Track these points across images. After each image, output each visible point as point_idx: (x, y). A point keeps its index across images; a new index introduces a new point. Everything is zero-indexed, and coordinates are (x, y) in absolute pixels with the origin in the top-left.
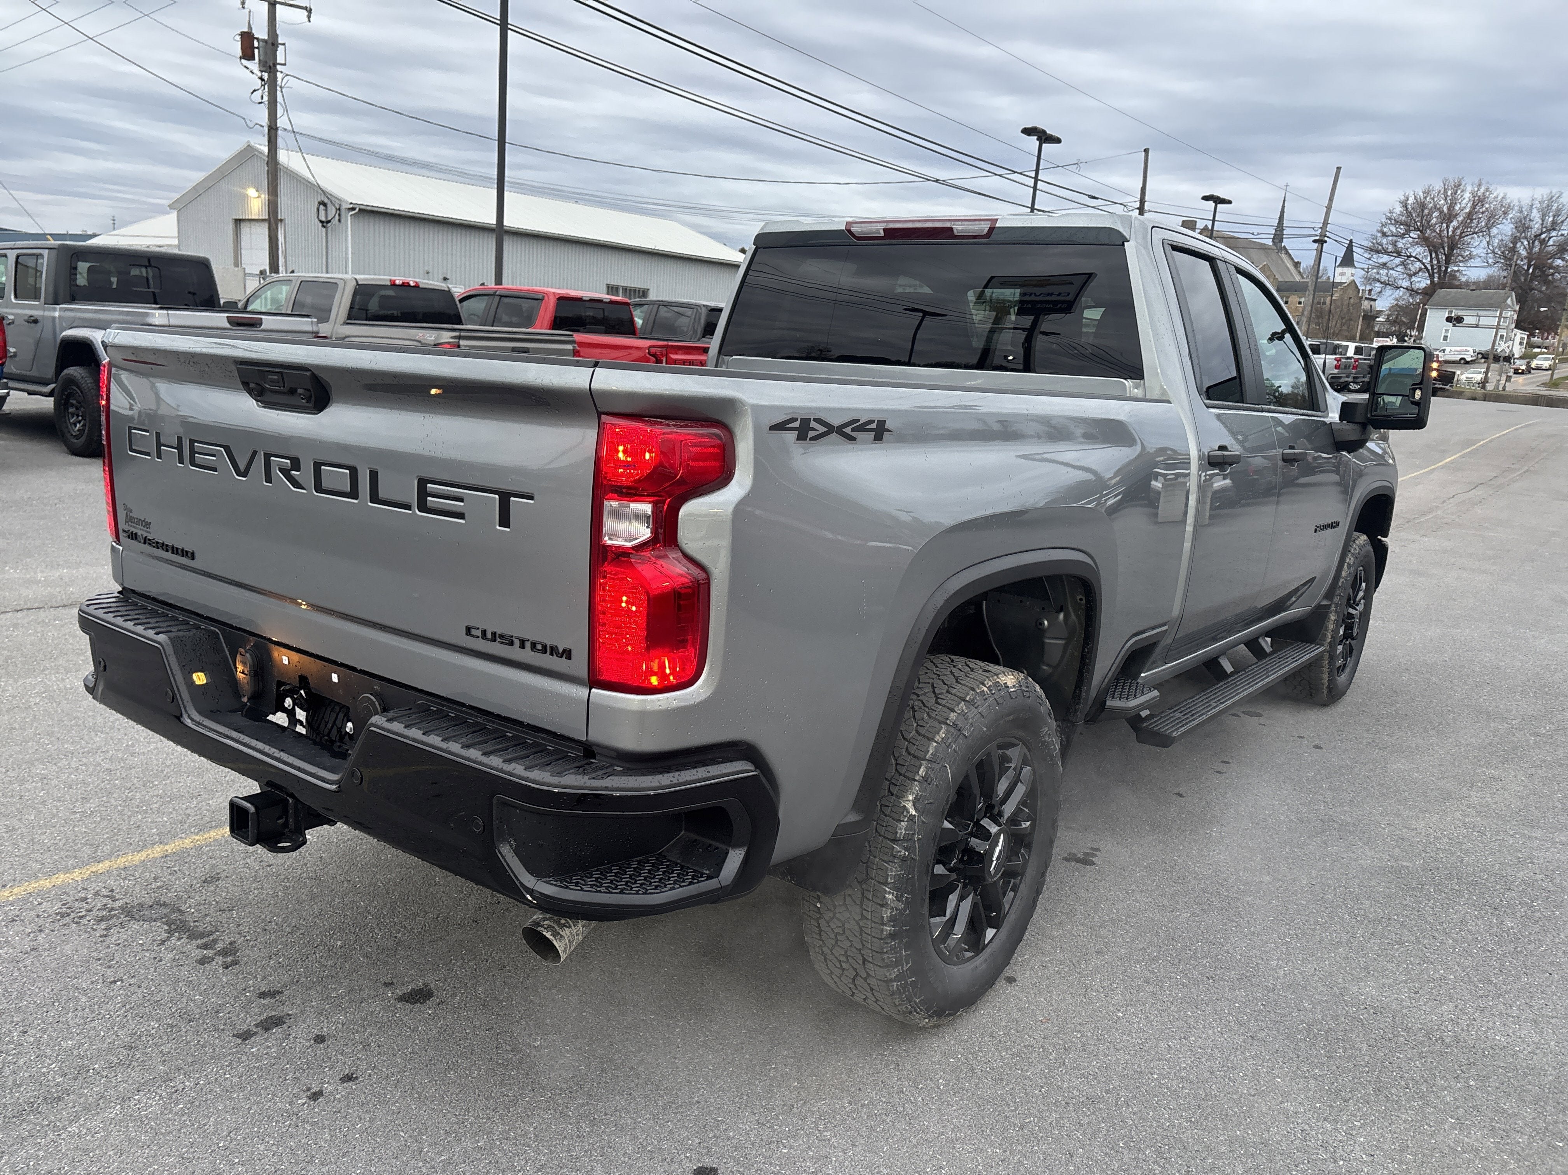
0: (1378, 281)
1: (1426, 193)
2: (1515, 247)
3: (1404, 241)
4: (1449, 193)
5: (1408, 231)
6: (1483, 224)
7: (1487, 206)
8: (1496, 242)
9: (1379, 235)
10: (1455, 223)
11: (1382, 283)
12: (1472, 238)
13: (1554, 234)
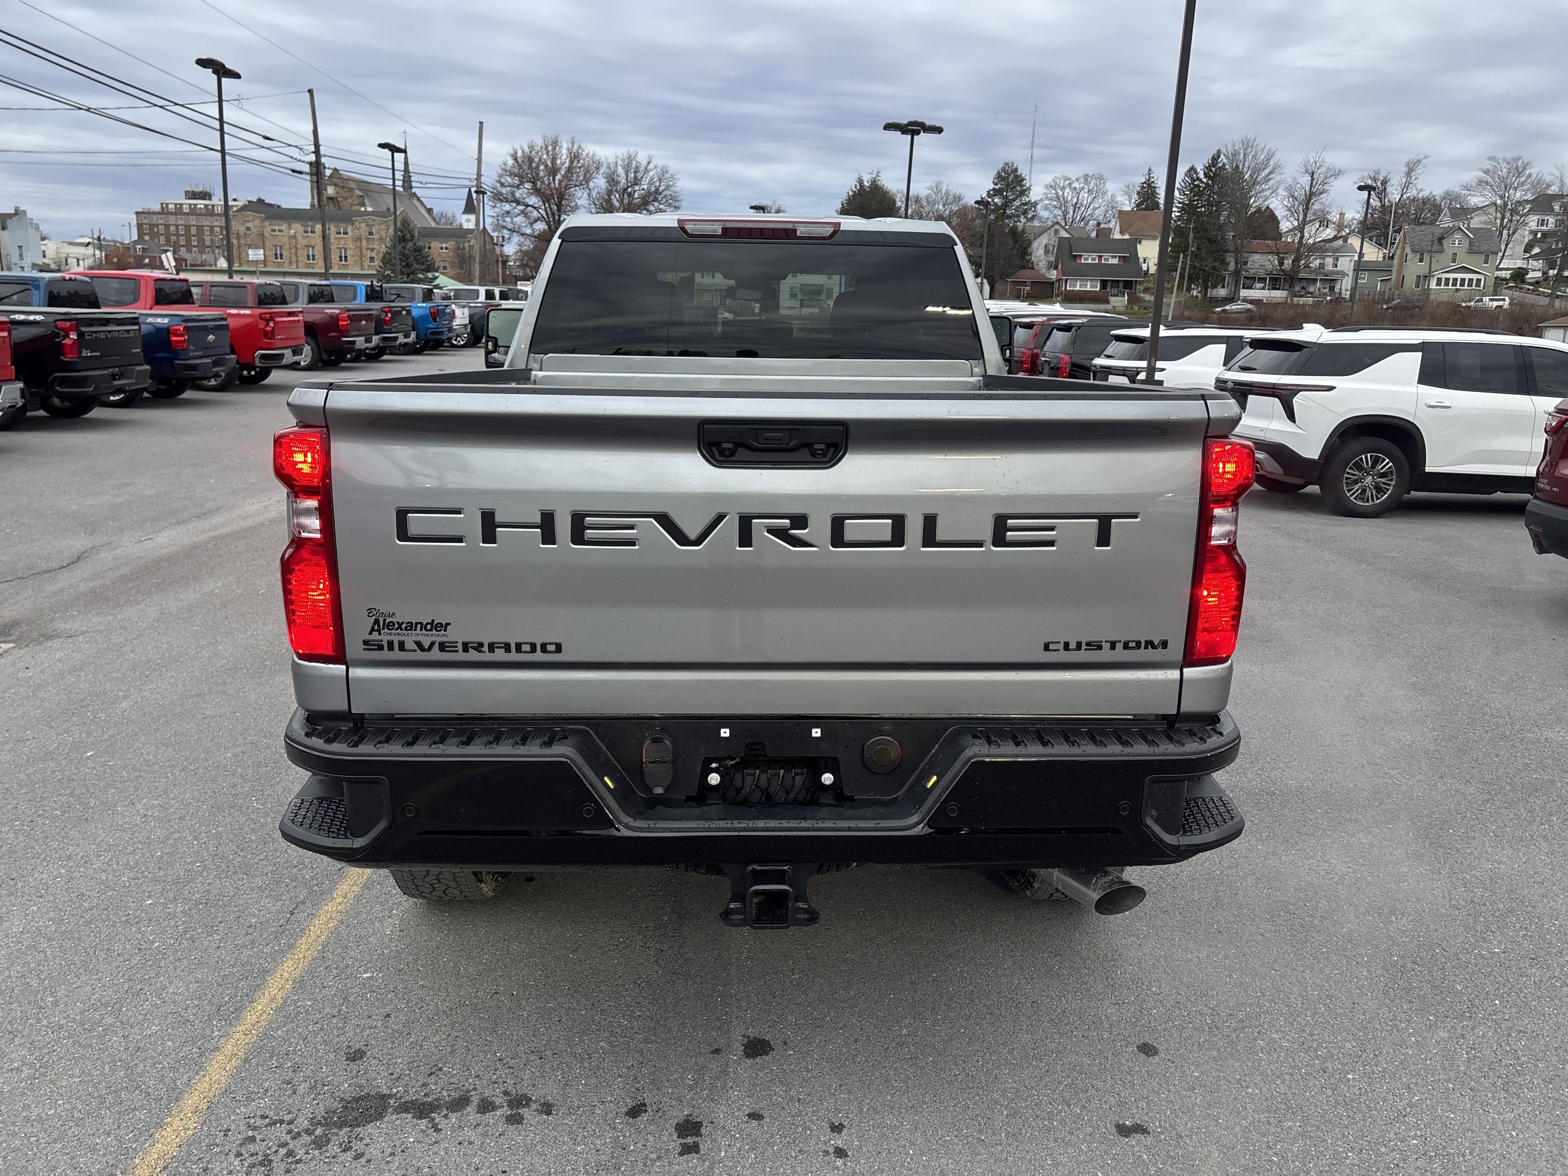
0: (506, 228)
1: (531, 148)
2: (610, 199)
3: (520, 191)
4: (550, 148)
5: (522, 183)
6: (582, 178)
7: (582, 162)
8: (594, 194)
9: (498, 185)
10: (558, 177)
11: (509, 230)
12: (576, 190)
13: (637, 188)
